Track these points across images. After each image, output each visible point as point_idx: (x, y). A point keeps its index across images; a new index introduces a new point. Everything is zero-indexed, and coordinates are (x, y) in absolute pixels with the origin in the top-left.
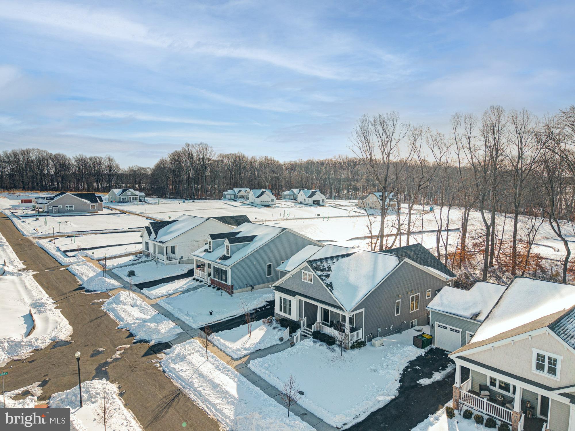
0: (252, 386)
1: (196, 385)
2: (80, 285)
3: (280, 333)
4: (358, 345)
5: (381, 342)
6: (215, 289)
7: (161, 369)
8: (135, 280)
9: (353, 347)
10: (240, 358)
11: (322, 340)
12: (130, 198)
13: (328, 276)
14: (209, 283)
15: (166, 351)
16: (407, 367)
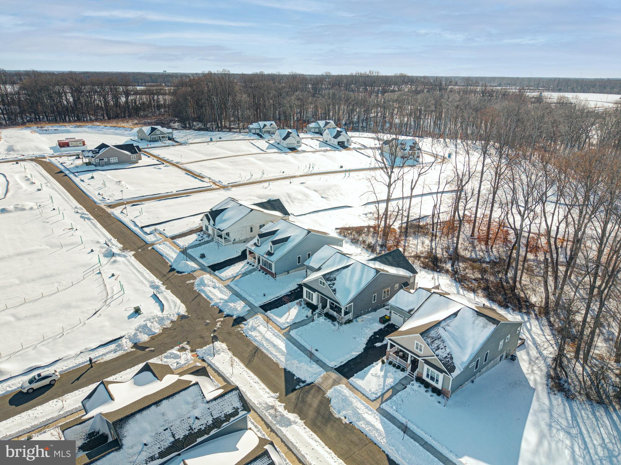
0: (293, 346)
1: (265, 345)
2: (171, 266)
3: (306, 312)
4: (349, 321)
5: (362, 319)
6: (264, 273)
7: (244, 334)
8: (206, 263)
9: (346, 323)
10: (285, 328)
11: (329, 318)
12: (160, 137)
13: (334, 284)
14: (259, 268)
15: (245, 322)
16: (372, 336)
